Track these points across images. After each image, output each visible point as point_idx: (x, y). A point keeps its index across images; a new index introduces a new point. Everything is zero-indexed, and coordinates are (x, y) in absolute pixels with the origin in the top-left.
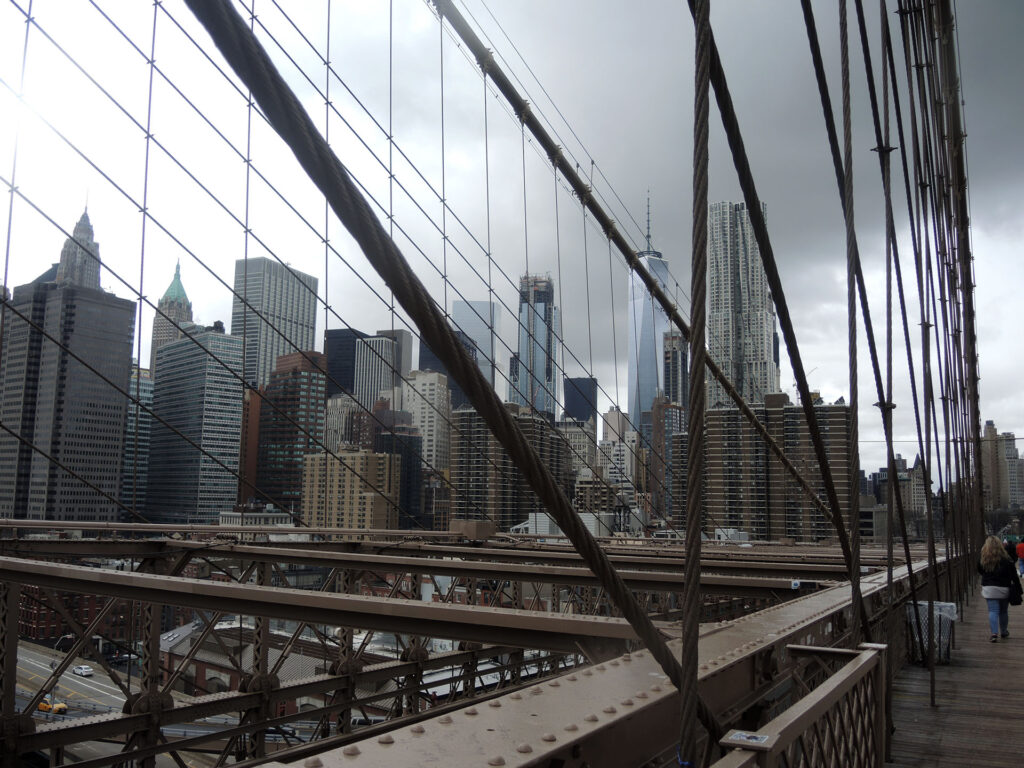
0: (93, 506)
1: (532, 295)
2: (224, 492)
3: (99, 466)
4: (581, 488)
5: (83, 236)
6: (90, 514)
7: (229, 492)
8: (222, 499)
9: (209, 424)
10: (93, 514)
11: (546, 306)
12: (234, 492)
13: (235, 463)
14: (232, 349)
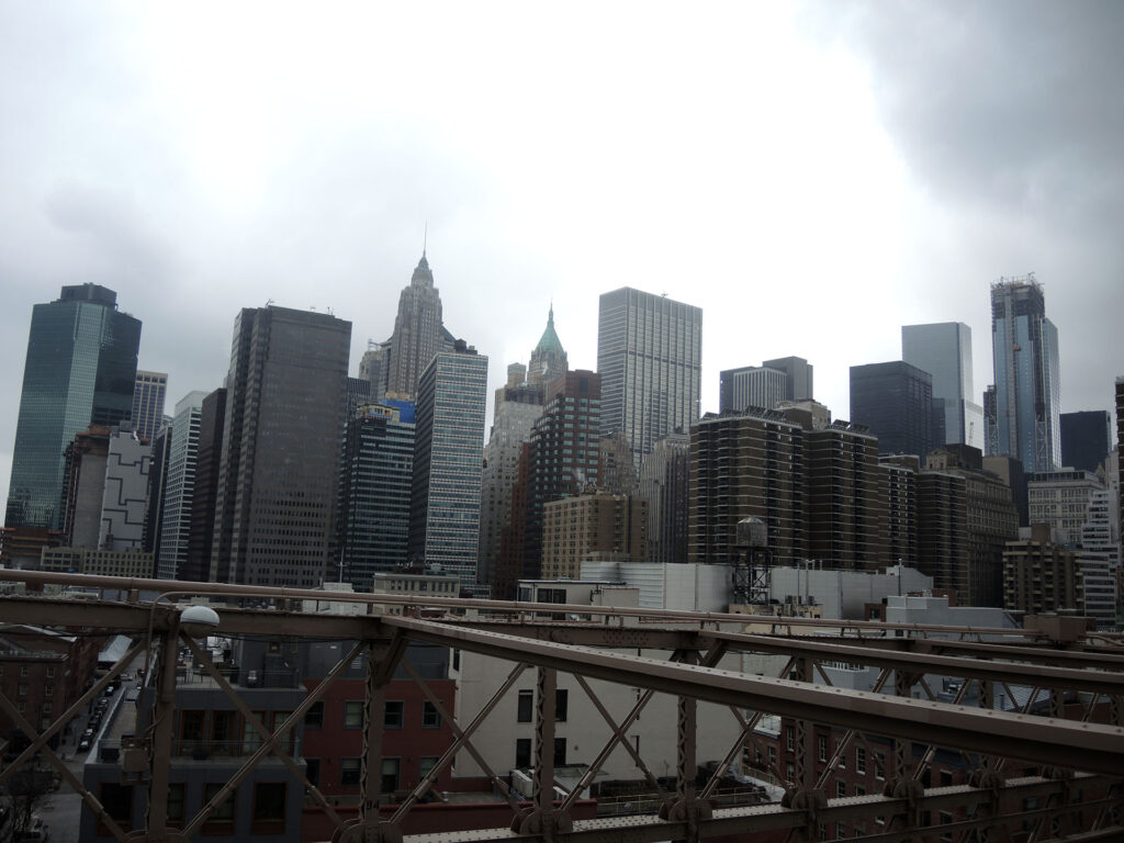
0: (295, 567)
1: (1008, 306)
2: (460, 554)
3: (303, 519)
4: (1011, 557)
5: (421, 283)
6: (290, 577)
7: (466, 554)
8: (456, 563)
9: (439, 467)
10: (294, 577)
11: (1030, 319)
12: (474, 555)
13: (475, 516)
14: (468, 371)
